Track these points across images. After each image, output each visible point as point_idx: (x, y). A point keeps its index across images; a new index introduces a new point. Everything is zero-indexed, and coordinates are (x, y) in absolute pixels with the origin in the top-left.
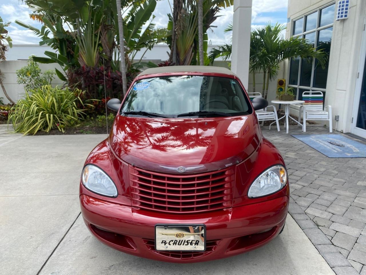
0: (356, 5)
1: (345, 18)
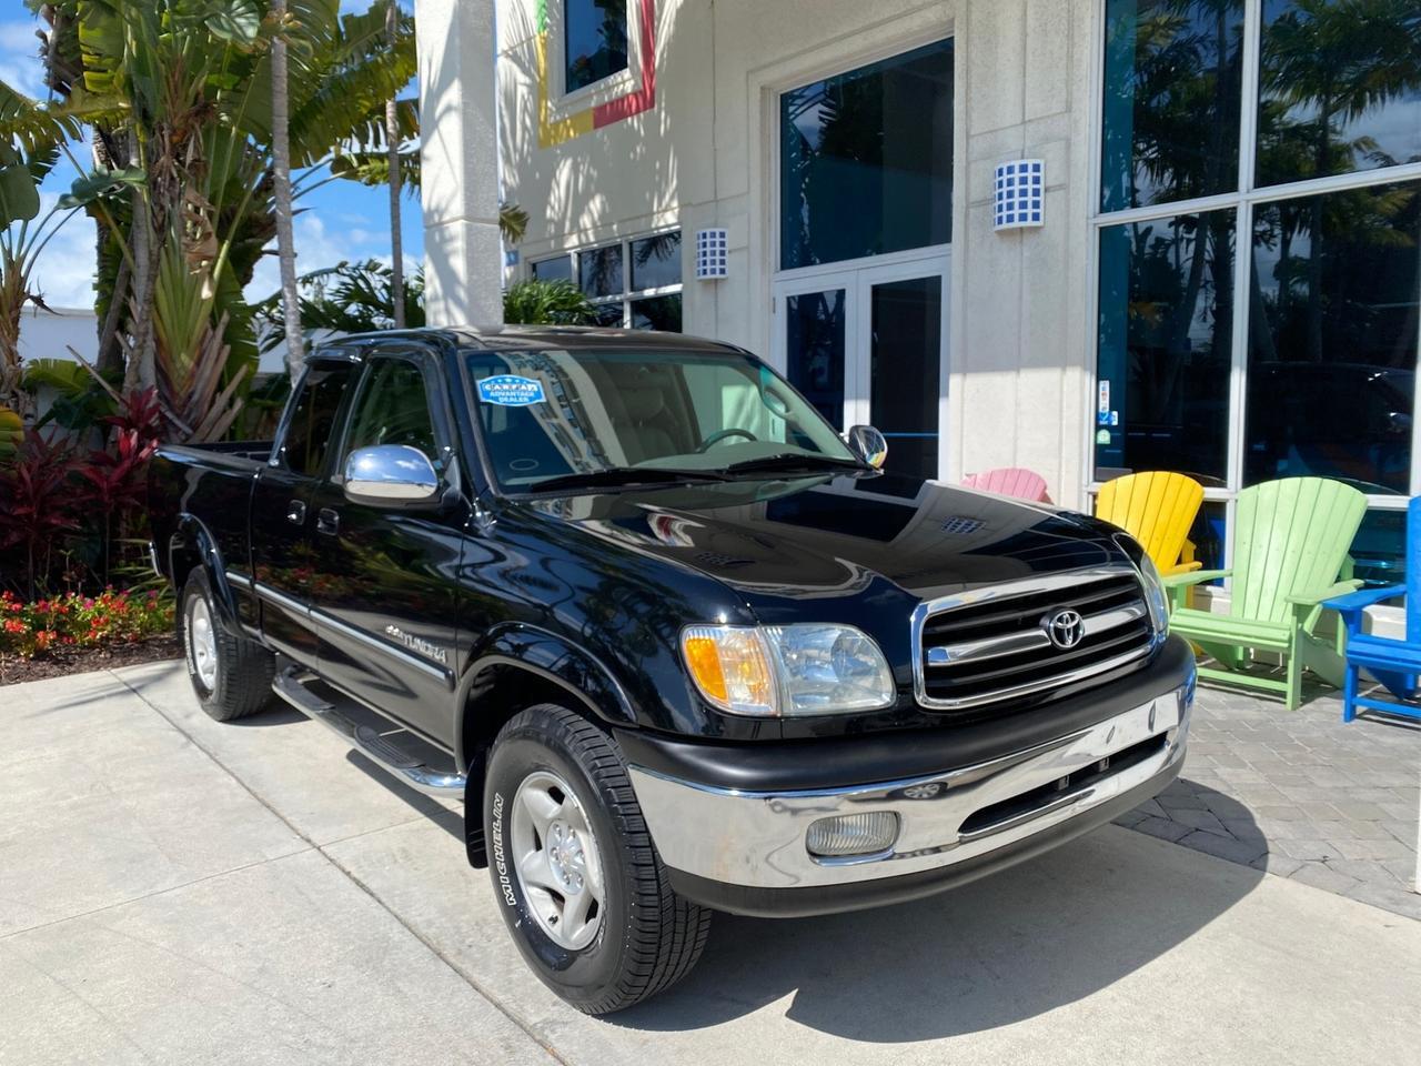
0: (747, 248)
1: (722, 276)
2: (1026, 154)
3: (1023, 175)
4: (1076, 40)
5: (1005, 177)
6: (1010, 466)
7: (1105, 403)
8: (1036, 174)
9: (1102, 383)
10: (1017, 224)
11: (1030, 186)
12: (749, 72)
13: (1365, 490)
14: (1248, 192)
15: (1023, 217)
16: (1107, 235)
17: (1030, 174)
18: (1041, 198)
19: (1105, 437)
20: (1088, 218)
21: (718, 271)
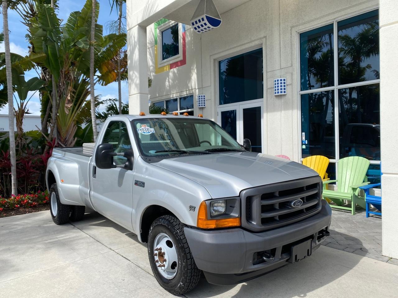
0: (211, 99)
1: (204, 107)
2: (282, 76)
3: (281, 82)
4: (293, 49)
5: (277, 82)
6: (280, 154)
7: (304, 138)
8: (284, 81)
9: (303, 133)
10: (280, 94)
11: (283, 85)
12: (210, 56)
13: (369, 159)
14: (337, 86)
15: (281, 92)
16: (302, 96)
17: (283, 82)
18: (286, 87)
19: (304, 147)
20: (298, 92)
21: (203, 105)
